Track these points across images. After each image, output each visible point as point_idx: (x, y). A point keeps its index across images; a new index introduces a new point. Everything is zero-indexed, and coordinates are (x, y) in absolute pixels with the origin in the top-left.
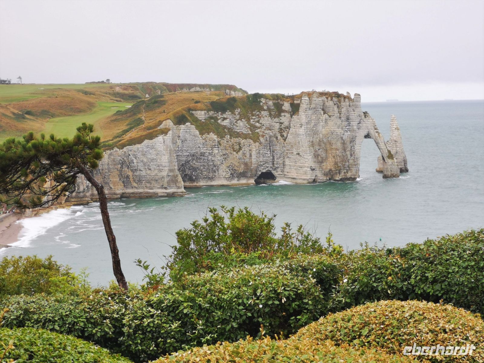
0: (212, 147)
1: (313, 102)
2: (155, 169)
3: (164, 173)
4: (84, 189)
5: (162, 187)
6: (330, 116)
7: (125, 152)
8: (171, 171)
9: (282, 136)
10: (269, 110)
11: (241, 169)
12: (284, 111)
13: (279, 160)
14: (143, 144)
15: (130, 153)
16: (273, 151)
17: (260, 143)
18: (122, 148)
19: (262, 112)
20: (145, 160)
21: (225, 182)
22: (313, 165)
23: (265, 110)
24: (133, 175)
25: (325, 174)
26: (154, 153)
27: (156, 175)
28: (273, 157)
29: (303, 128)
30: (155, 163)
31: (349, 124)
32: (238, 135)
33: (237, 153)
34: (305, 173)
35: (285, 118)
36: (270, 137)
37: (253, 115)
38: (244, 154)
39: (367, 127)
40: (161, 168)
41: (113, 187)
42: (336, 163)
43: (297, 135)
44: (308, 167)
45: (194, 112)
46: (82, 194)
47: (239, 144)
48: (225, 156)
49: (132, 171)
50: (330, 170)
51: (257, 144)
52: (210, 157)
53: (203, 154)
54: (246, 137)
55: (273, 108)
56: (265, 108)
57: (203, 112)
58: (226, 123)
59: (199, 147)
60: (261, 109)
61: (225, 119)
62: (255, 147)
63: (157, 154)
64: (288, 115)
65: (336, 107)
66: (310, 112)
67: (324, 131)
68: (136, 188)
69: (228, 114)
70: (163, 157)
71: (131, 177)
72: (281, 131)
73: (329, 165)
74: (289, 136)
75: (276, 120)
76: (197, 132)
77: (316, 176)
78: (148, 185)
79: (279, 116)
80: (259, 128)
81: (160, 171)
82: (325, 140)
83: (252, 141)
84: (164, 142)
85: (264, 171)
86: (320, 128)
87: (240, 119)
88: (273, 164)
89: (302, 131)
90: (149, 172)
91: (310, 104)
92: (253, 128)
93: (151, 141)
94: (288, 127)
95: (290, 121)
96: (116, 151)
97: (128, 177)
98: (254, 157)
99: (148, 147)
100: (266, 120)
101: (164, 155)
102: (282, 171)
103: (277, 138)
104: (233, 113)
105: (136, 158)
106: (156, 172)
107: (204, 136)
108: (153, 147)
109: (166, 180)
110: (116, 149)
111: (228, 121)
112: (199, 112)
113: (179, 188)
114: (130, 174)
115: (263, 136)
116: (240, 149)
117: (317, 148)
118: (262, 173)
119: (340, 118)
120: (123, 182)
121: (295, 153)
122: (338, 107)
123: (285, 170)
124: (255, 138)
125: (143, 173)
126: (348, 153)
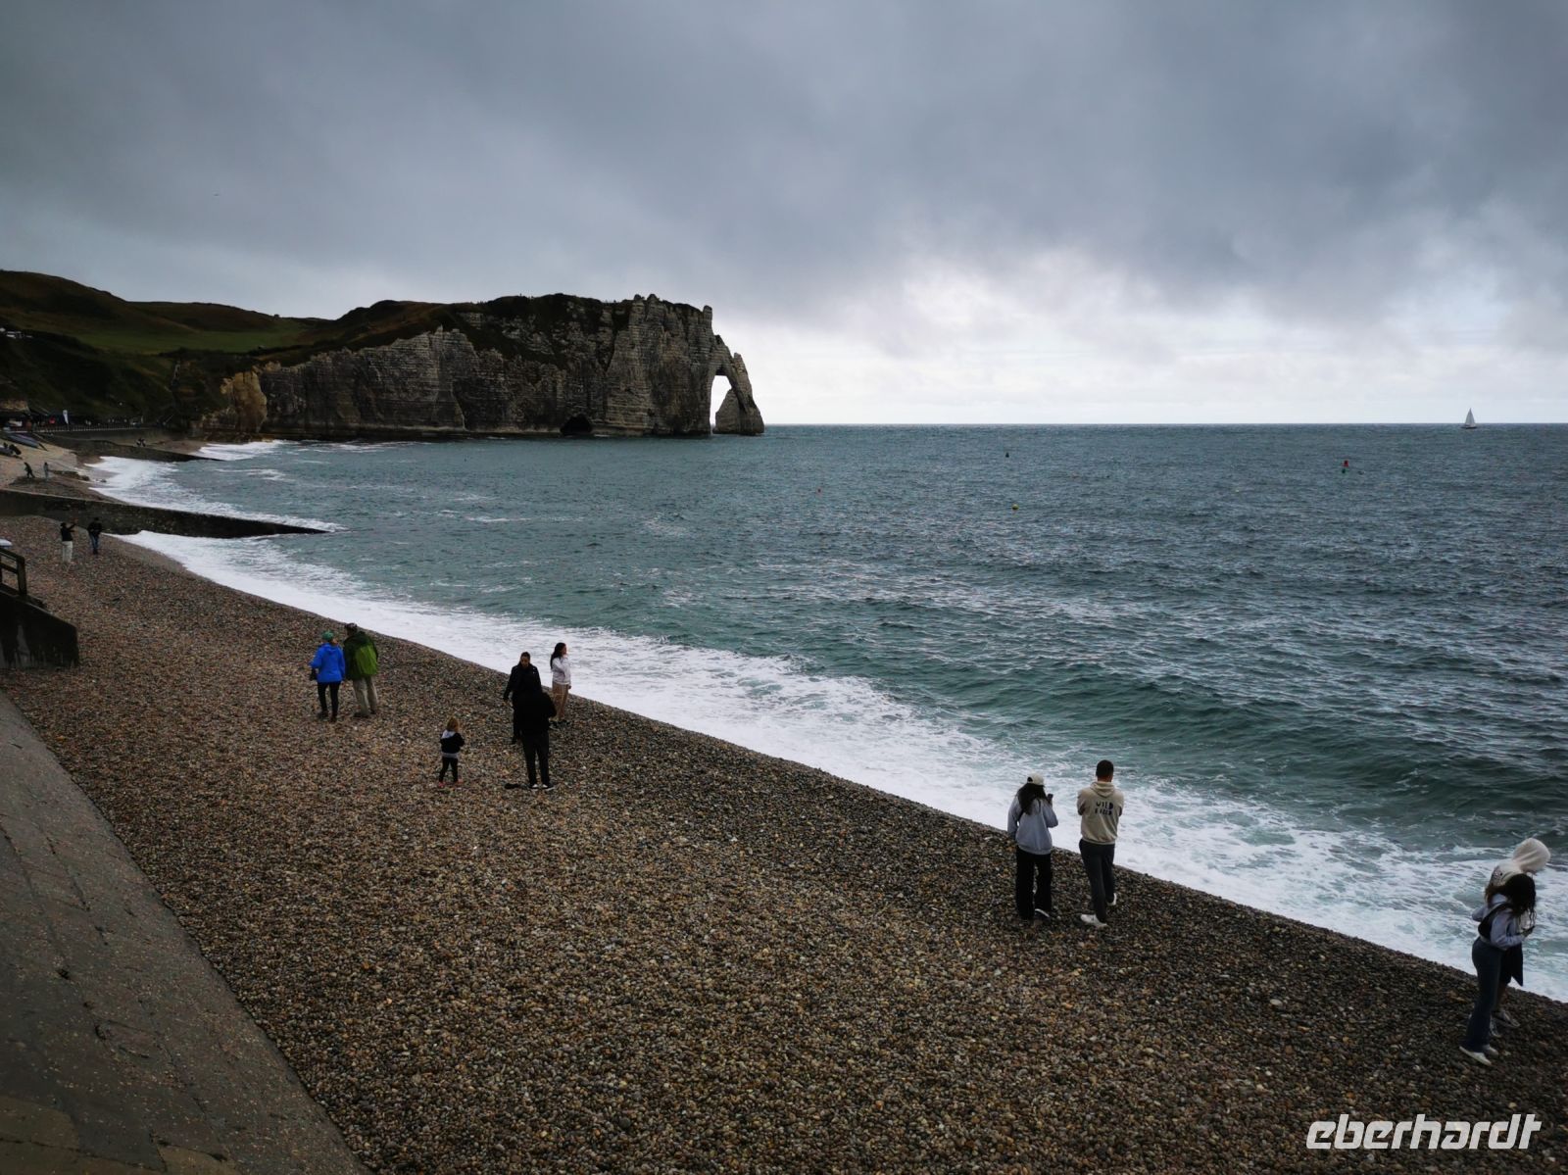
0: (496, 372)
1: (651, 310)
2: (414, 390)
3: (432, 398)
4: (295, 411)
5: (429, 423)
6: (673, 336)
7: (362, 357)
8: (442, 394)
9: (601, 362)
10: (579, 319)
11: (541, 410)
12: (603, 324)
13: (597, 400)
14: (392, 346)
15: (370, 359)
16: (589, 386)
17: (569, 371)
18: (357, 350)
19: (571, 324)
20: (397, 374)
21: (516, 430)
22: (652, 407)
23: (574, 320)
24: (376, 400)
25: (668, 423)
26: (414, 361)
27: (418, 400)
28: (588, 393)
29: (636, 349)
30: (415, 380)
31: (699, 349)
32: (534, 356)
33: (533, 384)
34: (640, 420)
35: (605, 337)
36: (584, 362)
37: (556, 327)
38: (544, 387)
39: (721, 359)
40: (426, 388)
41: (342, 416)
42: (683, 407)
43: (627, 361)
44: (644, 411)
45: (462, 315)
46: (290, 421)
47: (537, 370)
48: (517, 389)
49: (374, 391)
50: (676, 416)
51: (564, 372)
52: (492, 389)
53: (480, 382)
54: (546, 360)
55: (585, 317)
56: (575, 316)
57: (478, 315)
58: (514, 335)
59: (474, 370)
60: (569, 318)
61: (513, 329)
62: (561, 377)
63: (418, 365)
64: (609, 331)
65: (680, 322)
66: (646, 326)
67: (666, 357)
68: (383, 422)
69: (517, 322)
70: (430, 370)
71: (373, 402)
72: (599, 354)
73: (673, 409)
74: (613, 363)
75: (592, 337)
76: (471, 346)
77: (656, 425)
78: (404, 418)
79: (595, 331)
80: (566, 347)
81: (425, 393)
82: (668, 372)
83: (556, 368)
84: (431, 344)
85: (575, 415)
86: (660, 351)
87: (536, 331)
88: (588, 405)
89: (634, 354)
90: (404, 395)
91: (647, 314)
92: (557, 346)
93: (407, 342)
94: (612, 349)
95: (613, 341)
96: (347, 353)
97: (368, 400)
98: (559, 392)
99: (401, 351)
100: (578, 337)
101: (432, 366)
102: (603, 417)
103: (593, 365)
104: (525, 320)
105: (380, 370)
106: (418, 395)
107: (482, 353)
108: (410, 352)
109: (436, 410)
110: (346, 350)
111: (517, 332)
112: (472, 315)
113: (458, 425)
114: (371, 396)
115: (573, 360)
116: (538, 378)
117: (657, 382)
118: (573, 419)
119: (687, 339)
120: (360, 410)
121: (623, 389)
122: (684, 323)
123: (607, 416)
124: (561, 362)
125: (394, 397)
126: (698, 393)
